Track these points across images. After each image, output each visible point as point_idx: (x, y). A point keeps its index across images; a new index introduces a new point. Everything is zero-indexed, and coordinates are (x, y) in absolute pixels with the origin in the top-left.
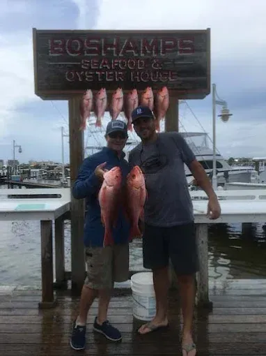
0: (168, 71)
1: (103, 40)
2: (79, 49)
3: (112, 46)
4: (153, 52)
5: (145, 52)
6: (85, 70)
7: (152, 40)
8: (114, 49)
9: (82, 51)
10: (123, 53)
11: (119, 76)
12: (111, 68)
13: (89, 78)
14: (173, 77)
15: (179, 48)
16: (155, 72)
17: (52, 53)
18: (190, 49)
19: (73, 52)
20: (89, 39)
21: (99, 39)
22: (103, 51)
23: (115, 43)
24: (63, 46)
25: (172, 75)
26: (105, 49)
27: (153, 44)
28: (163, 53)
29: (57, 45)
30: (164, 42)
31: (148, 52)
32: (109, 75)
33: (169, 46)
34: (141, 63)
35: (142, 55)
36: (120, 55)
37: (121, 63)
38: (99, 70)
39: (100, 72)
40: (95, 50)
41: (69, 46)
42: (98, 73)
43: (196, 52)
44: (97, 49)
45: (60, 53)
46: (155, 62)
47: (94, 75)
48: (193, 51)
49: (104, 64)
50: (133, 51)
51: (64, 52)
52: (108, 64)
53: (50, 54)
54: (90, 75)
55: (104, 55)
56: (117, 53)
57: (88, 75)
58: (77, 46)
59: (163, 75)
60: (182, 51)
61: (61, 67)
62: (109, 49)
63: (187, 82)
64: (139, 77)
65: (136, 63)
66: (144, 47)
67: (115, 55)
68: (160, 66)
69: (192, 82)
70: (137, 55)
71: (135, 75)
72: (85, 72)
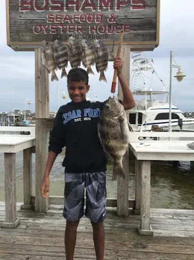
0: (121, 25)
2: (44, 6)
3: (73, 3)
4: (109, 8)
5: (101, 7)
6: (49, 25)
8: (75, 5)
10: (83, 9)
11: (78, 29)
12: (72, 23)
13: (52, 32)
14: (126, 30)
15: (132, 4)
16: (110, 26)
17: (21, 10)
18: (142, 4)
19: (39, 8)
22: (65, 8)
23: (75, 0)
24: (31, 3)
25: (125, 28)
26: (67, 6)
27: (109, 1)
28: (117, 9)
29: (26, 2)
31: (104, 8)
32: (70, 28)
33: (123, 3)
34: (97, 18)
35: (99, 11)
36: (80, 11)
37: (80, 18)
38: (61, 24)
39: (63, 26)
40: (58, 7)
41: (36, 3)
42: (61, 27)
43: (146, 7)
44: (59, 5)
45: (29, 9)
46: (110, 16)
47: (57, 29)
48: (144, 7)
49: (66, 19)
50: (92, 8)
51: (32, 9)
52: (69, 19)
53: (20, 11)
54: (54, 28)
55: (65, 11)
56: (77, 9)
57: (52, 28)
58: (43, 4)
59: (117, 28)
60: (134, 7)
61: (29, 22)
62: (70, 5)
63: (138, 35)
64: (96, 30)
65: (94, 18)
66: (101, 4)
67: (75, 11)
68: (115, 20)
69: (143, 35)
70: (94, 11)
71: (92, 29)
72: (49, 26)
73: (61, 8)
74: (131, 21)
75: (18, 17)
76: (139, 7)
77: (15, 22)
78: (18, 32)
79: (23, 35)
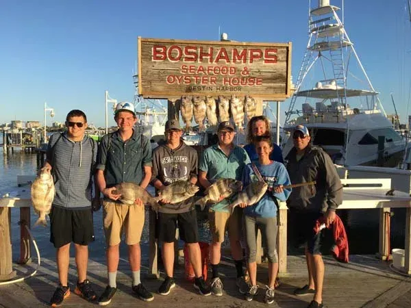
0: (254, 78)
1: (199, 50)
2: (178, 57)
3: (206, 54)
4: (242, 61)
5: (235, 60)
6: (182, 75)
7: (242, 51)
8: (209, 57)
9: (180, 58)
10: (217, 61)
11: (212, 81)
12: (206, 74)
13: (186, 82)
14: (259, 83)
15: (265, 59)
16: (243, 78)
18: (273, 59)
19: (172, 58)
20: (188, 47)
21: (196, 48)
22: (199, 59)
23: (209, 53)
24: (165, 53)
25: (257, 81)
26: (201, 58)
27: (242, 54)
28: (251, 62)
29: (159, 52)
30: (251, 54)
31: (238, 61)
32: (203, 80)
33: (256, 57)
34: (231, 71)
35: (232, 63)
36: (214, 63)
37: (214, 70)
38: (195, 75)
39: (196, 77)
40: (192, 58)
41: (170, 53)
42: (195, 78)
43: (278, 62)
44: (193, 57)
45: (162, 59)
46: (243, 70)
47: (191, 81)
48: (276, 61)
49: (200, 70)
50: (225, 60)
51: (165, 58)
52: (203, 70)
53: (153, 60)
54: (188, 79)
55: (199, 62)
56: (211, 61)
57: (185, 79)
58: (177, 54)
59: (250, 81)
60: (267, 61)
61: (162, 72)
62: (204, 57)
63: (271, 88)
64: (230, 82)
65: (227, 71)
66: (234, 57)
67: (209, 63)
68: (248, 73)
69: (275, 88)
70: (228, 63)
71: (225, 81)
72: (182, 77)
73: (195, 60)
74: (264, 74)
75: (150, 67)
76: (271, 61)
77: (147, 72)
78: (150, 82)
79: (155, 85)
